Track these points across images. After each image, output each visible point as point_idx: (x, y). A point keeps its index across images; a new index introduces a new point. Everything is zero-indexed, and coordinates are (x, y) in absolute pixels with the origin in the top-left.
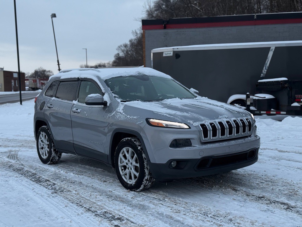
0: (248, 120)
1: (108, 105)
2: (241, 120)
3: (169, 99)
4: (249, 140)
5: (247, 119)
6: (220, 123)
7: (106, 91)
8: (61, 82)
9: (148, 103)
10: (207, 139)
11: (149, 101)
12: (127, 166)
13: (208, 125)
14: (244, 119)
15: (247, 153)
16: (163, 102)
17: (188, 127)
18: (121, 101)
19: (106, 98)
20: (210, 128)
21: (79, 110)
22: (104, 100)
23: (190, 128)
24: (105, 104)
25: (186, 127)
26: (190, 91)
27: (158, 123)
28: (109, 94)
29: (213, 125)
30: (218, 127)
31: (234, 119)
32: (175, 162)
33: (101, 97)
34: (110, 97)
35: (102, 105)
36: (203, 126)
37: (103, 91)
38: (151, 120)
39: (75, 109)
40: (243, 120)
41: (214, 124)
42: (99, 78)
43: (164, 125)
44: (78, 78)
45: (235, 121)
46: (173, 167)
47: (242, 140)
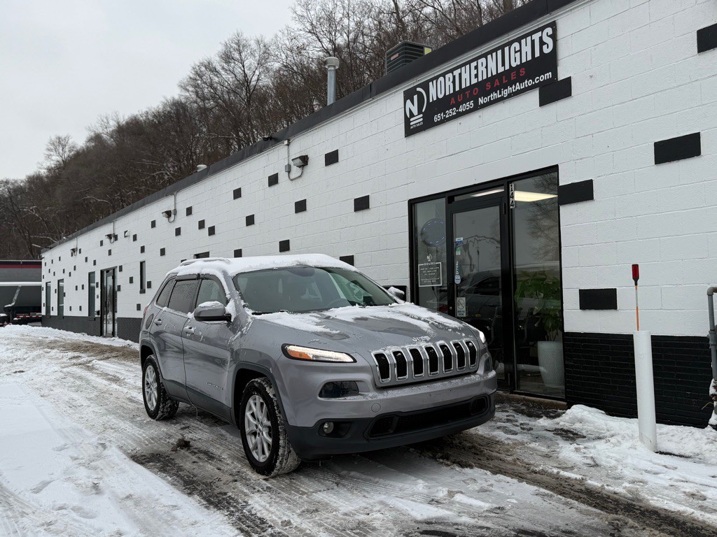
0: (470, 344)
1: (232, 320)
2: (456, 345)
3: (341, 308)
4: (471, 380)
5: (467, 343)
6: (414, 352)
7: (232, 296)
8: (177, 281)
9: (299, 316)
10: (387, 381)
11: (302, 312)
12: (258, 431)
13: (389, 356)
14: (463, 342)
15: (469, 403)
16: (327, 313)
17: (351, 360)
18: (253, 314)
19: (230, 309)
20: (392, 360)
21: (192, 330)
22: (227, 312)
23: (355, 361)
24: (227, 318)
25: (349, 359)
26: (388, 292)
27: (301, 354)
28: (235, 301)
29: (399, 354)
30: (409, 358)
31: (442, 342)
32: (332, 424)
33: (222, 307)
34: (236, 306)
35: (224, 320)
36: (380, 357)
37: (228, 296)
38: (291, 348)
39: (187, 327)
40: (459, 344)
41: (401, 352)
42: (225, 273)
43: (311, 356)
44: (199, 275)
45: (443, 347)
46: (327, 434)
47: (457, 381)
